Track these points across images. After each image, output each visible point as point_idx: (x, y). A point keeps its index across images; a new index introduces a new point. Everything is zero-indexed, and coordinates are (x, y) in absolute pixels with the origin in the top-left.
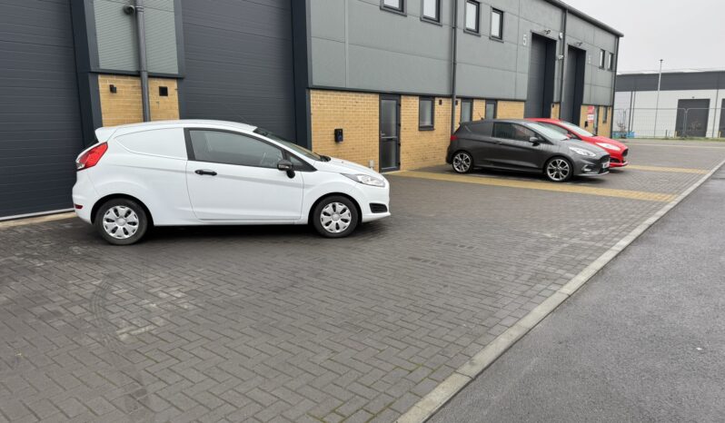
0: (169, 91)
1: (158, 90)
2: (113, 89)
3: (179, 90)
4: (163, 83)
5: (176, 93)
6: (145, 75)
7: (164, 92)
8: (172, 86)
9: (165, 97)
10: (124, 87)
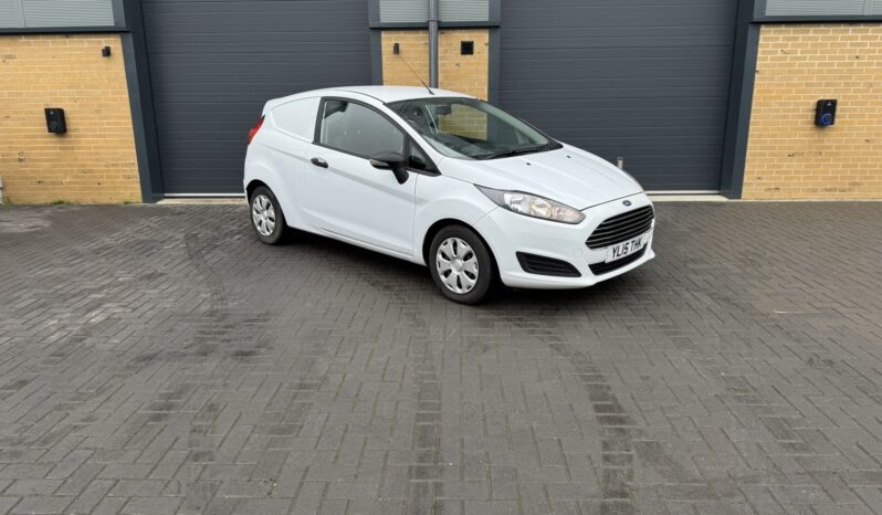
0: (476, 48)
1: (459, 46)
2: (396, 49)
3: (491, 45)
4: (466, 36)
5: (486, 49)
6: (433, 26)
7: (467, 48)
8: (481, 40)
9: (468, 56)
10: (414, 45)
